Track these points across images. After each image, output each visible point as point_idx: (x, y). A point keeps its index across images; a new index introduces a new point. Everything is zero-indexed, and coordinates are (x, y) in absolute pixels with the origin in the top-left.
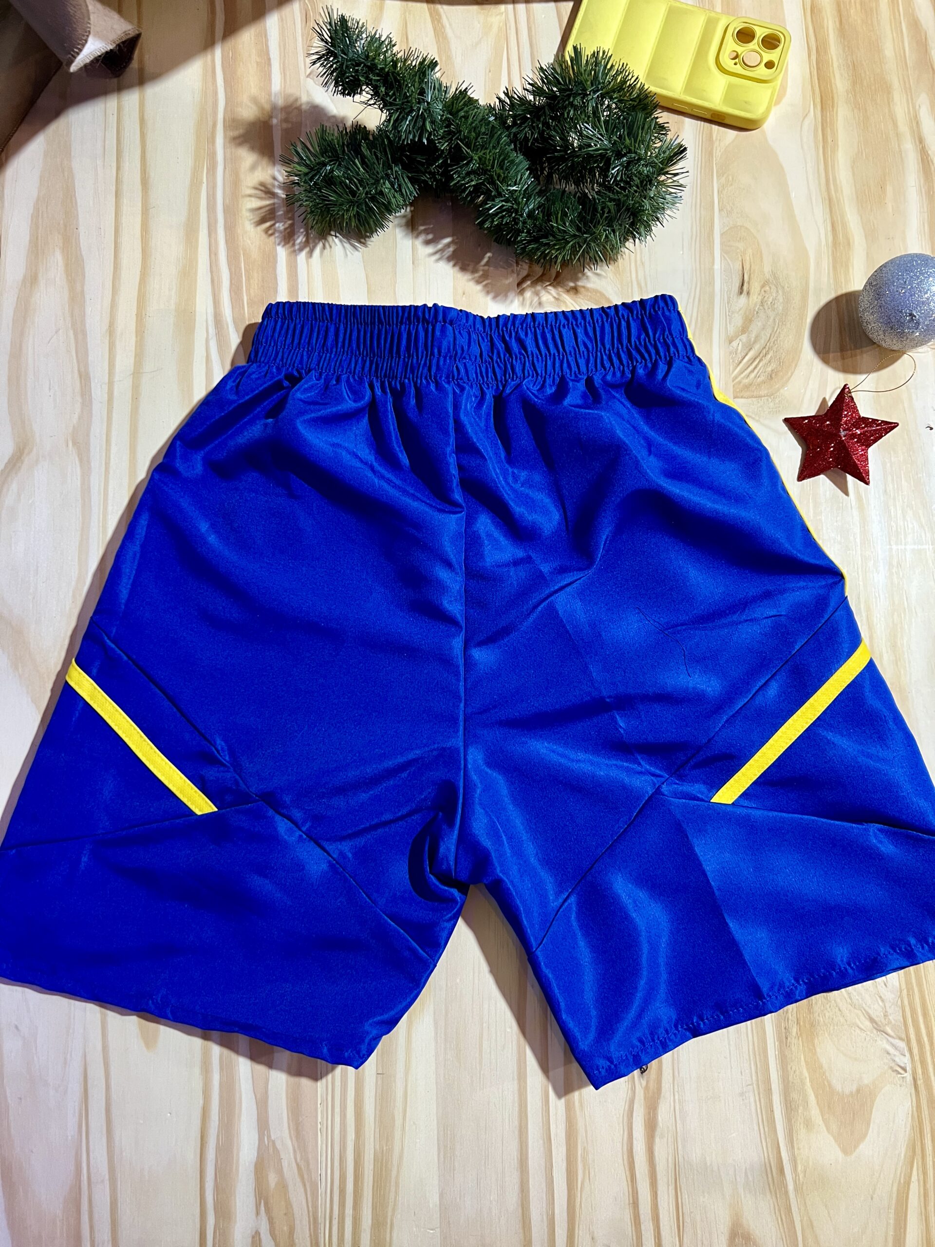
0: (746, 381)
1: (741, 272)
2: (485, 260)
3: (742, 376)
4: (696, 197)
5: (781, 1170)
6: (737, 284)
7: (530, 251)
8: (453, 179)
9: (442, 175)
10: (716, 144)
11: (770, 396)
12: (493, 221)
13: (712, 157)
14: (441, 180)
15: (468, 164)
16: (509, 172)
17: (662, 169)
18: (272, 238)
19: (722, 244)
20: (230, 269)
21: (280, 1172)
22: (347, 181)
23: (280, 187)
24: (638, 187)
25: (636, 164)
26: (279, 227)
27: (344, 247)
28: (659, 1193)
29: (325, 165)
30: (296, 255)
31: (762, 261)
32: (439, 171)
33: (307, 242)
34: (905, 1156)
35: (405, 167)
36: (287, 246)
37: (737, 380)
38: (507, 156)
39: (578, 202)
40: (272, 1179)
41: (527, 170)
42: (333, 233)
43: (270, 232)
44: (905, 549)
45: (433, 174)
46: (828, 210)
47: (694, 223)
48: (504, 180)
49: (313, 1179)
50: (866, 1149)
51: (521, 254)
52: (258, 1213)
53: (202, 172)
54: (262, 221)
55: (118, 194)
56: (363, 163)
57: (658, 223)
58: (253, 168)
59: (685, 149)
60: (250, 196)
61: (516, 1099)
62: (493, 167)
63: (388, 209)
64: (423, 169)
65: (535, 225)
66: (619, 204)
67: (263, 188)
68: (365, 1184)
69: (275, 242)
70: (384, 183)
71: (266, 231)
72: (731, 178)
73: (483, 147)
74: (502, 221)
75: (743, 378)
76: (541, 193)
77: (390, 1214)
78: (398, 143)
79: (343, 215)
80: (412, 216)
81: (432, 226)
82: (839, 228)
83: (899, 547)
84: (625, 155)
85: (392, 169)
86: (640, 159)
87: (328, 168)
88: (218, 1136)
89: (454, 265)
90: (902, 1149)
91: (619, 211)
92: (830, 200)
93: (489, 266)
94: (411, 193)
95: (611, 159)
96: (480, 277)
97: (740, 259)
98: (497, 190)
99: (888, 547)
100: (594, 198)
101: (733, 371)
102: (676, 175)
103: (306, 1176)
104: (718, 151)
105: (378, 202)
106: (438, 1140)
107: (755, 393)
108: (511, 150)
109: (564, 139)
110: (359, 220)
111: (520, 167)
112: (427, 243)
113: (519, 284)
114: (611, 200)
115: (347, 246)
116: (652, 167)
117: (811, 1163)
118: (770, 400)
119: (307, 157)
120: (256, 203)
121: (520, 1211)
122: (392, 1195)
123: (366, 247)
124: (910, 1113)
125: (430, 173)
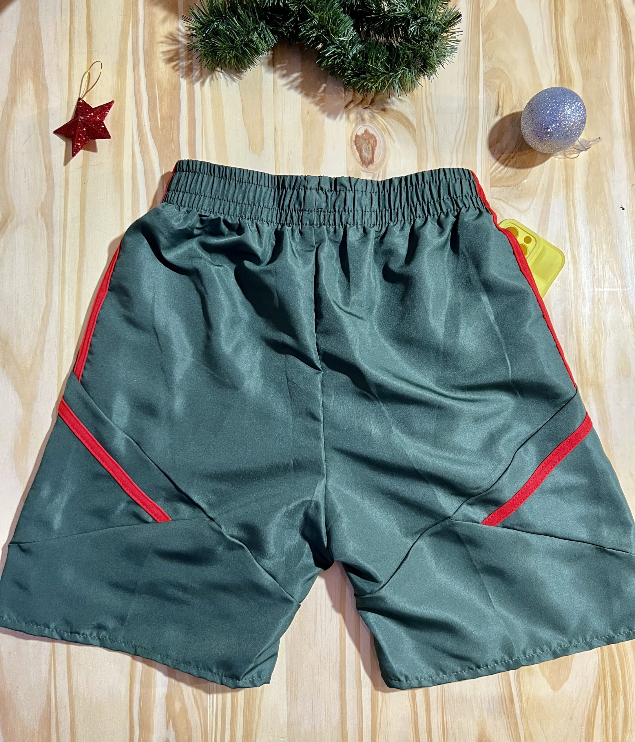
0: (499, 176)
1: (497, 101)
2: (322, 89)
3: (497, 172)
4: (468, 47)
5: (512, 701)
6: (494, 108)
7: (354, 83)
8: (301, 31)
9: (293, 28)
10: (482, 10)
11: (515, 186)
12: (328, 62)
13: (479, 19)
14: (293, 32)
15: (311, 21)
16: (339, 28)
17: (445, 29)
18: (177, 73)
19: (485, 80)
20: (148, 94)
21: (182, 701)
22: (228, 33)
23: (183, 37)
24: (427, 40)
25: (427, 24)
26: (183, 65)
27: (225, 78)
28: (431, 715)
29: (213, 22)
30: (193, 84)
31: (511, 92)
32: (291, 26)
33: (201, 75)
34: (593, 692)
35: (268, 23)
36: (188, 78)
37: (493, 175)
38: (338, 16)
39: (387, 50)
40: (177, 705)
41: (352, 26)
42: (218, 69)
43: (177, 68)
44: (604, 291)
45: (287, 28)
46: (557, 58)
47: (466, 66)
48: (336, 34)
49: (204, 705)
50: (569, 687)
51: (347, 84)
52: (168, 728)
53: (129, 25)
54: (170, 60)
55: (71, 41)
56: (239, 20)
57: (440, 65)
58: (164, 21)
59: (460, 15)
60: (162, 42)
61: (339, 654)
62: (328, 24)
63: (256, 52)
64: (280, 24)
65: (357, 65)
66: (415, 53)
67: (171, 37)
68: (239, 709)
69: (179, 75)
70: (254, 33)
71: (174, 67)
72: (491, 34)
73: (322, 9)
74: (334, 62)
75: (497, 173)
76: (361, 42)
77: (255, 728)
78: (263, 6)
79: (226, 56)
80: (273, 58)
81: (285, 65)
82: (565, 70)
83: (600, 289)
84: (419, 18)
85: (259, 24)
86: (430, 21)
87: (216, 23)
88: (141, 677)
89: (301, 92)
90: (591, 688)
91: (414, 57)
92: (559, 50)
93: (325, 93)
94: (272, 41)
95: (410, 20)
96: (319, 101)
97: (497, 90)
98: (331, 40)
99: (592, 289)
100: (397, 47)
101: (491, 168)
102: (453, 33)
103: (199, 704)
104: (483, 16)
105: (250, 47)
106: (287, 680)
107: (505, 184)
108: (341, 12)
109: (378, 5)
110: (237, 60)
111: (347, 25)
112: (284, 76)
113: (346, 107)
114: (409, 49)
115: (228, 78)
116: (438, 27)
117: (531, 695)
118: (515, 189)
119: (200, 16)
120: (166, 48)
121: (340, 726)
122: (256, 716)
123: (241, 79)
124: (597, 663)
125: (285, 27)
